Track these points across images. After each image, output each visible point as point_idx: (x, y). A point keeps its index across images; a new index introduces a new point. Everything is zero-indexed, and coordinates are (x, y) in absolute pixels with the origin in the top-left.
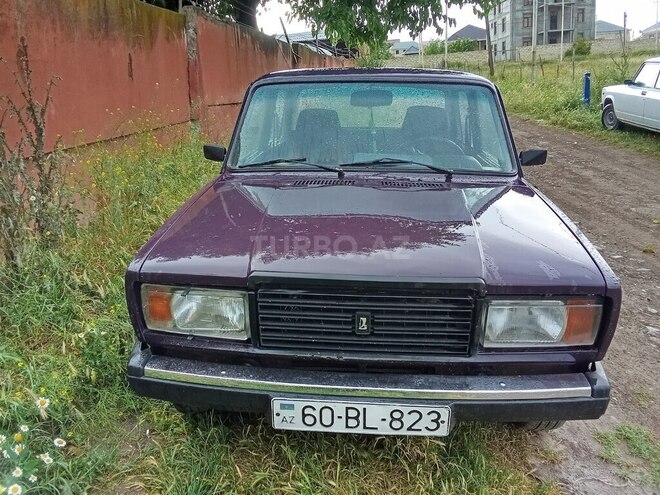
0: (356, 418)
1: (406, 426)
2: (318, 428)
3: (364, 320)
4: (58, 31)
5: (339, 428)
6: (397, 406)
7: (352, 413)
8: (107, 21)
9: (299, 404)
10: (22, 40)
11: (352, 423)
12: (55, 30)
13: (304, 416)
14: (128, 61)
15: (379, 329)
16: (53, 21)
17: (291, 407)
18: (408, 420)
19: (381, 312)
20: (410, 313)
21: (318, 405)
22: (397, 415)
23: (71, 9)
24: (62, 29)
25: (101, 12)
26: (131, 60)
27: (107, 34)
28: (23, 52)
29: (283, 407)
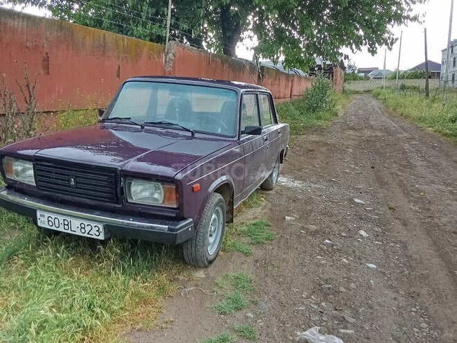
0: (68, 225)
1: (87, 232)
2: (54, 228)
3: (73, 180)
4: (71, 50)
5: (61, 229)
6: (82, 221)
7: (66, 223)
8: (104, 47)
9: (47, 215)
10: (47, 53)
11: (66, 227)
12: (68, 50)
13: (49, 221)
14: (117, 68)
15: (79, 185)
16: (68, 45)
17: (44, 216)
18: (88, 229)
19: (80, 177)
20: (91, 179)
21: (53, 216)
22: (83, 226)
23: (81, 40)
24: (73, 50)
25: (101, 42)
26: (119, 68)
27: (104, 53)
28: (46, 60)
29: (41, 215)
